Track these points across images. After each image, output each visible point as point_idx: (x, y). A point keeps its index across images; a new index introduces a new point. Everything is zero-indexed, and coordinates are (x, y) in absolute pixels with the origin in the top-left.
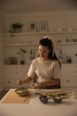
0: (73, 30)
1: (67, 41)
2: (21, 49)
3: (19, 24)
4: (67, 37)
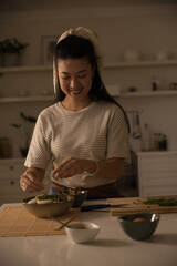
0: (170, 57)
1: (155, 87)
2: (22, 115)
3: (16, 41)
4: (154, 78)
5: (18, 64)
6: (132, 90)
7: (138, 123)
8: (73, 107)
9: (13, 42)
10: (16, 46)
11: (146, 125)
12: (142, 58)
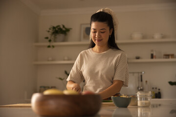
2: (66, 72)
3: (64, 26)
4: (152, 51)
5: (64, 41)
6: (138, 58)
7: (142, 81)
8: (98, 51)
9: (62, 27)
10: (64, 29)
11: (146, 82)
12: (144, 37)
